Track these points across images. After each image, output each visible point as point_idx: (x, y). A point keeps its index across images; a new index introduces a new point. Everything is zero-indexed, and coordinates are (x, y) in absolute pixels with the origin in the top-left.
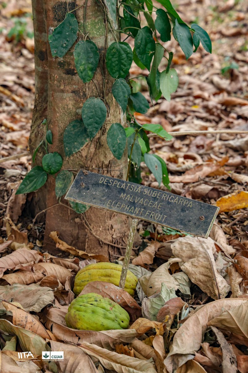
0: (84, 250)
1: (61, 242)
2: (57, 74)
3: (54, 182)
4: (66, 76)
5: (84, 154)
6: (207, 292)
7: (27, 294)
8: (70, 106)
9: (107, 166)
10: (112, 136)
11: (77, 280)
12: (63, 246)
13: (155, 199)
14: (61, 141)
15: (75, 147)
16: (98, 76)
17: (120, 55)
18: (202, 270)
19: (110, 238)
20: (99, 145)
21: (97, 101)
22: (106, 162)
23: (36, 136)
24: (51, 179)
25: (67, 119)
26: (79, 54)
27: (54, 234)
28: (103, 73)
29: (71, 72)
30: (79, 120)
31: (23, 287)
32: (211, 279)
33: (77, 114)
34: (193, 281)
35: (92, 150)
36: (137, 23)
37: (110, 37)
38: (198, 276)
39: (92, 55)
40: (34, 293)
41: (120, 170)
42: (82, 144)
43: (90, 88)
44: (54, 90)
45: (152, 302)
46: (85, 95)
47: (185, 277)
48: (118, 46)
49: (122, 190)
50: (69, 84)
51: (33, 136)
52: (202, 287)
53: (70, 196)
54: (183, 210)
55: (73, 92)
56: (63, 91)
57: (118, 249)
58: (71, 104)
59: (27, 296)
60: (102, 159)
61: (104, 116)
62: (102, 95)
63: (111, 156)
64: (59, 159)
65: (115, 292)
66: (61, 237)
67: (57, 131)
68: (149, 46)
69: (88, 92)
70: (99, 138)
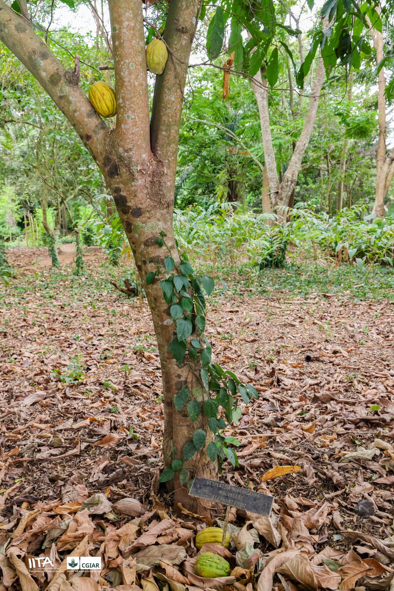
0: (197, 513)
1: (184, 509)
2: (178, 417)
3: (179, 475)
4: (183, 418)
5: (194, 459)
6: (269, 540)
7: (171, 551)
8: (186, 434)
9: (207, 465)
10: (209, 449)
11: (197, 540)
12: (186, 512)
13: (239, 493)
14: (182, 453)
15: (189, 457)
16: (200, 417)
17: (212, 406)
18: (265, 527)
19: (210, 505)
20: (202, 453)
21: (200, 431)
22: (207, 462)
23: (167, 447)
24: (177, 474)
25: (184, 440)
26: (190, 408)
27: (179, 504)
28: (203, 415)
29: (186, 416)
30: (190, 441)
31: (167, 546)
32: (270, 532)
33: (190, 437)
34: (260, 534)
35: (199, 457)
36: (218, 386)
37: (205, 395)
38: (263, 531)
39: (197, 408)
40: (175, 550)
41: (214, 465)
42: (193, 454)
43: (196, 424)
44: (177, 425)
45: (241, 555)
46: (193, 427)
47: (256, 532)
48: (210, 401)
49: (220, 489)
50: (185, 422)
51: (165, 447)
52: (265, 536)
53: (191, 493)
54: (255, 500)
55: (187, 426)
56: (181, 426)
57: (215, 510)
58: (186, 432)
59: (171, 552)
60: (204, 461)
61: (205, 439)
62: (202, 427)
63: (208, 459)
64: (180, 462)
65: (220, 549)
66: (183, 506)
67: (179, 447)
68: (226, 398)
69: (195, 426)
70: (202, 450)
